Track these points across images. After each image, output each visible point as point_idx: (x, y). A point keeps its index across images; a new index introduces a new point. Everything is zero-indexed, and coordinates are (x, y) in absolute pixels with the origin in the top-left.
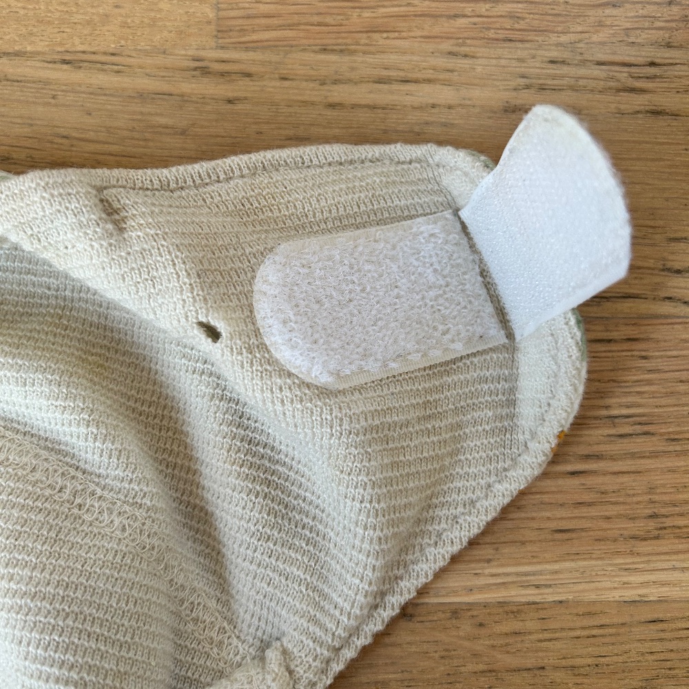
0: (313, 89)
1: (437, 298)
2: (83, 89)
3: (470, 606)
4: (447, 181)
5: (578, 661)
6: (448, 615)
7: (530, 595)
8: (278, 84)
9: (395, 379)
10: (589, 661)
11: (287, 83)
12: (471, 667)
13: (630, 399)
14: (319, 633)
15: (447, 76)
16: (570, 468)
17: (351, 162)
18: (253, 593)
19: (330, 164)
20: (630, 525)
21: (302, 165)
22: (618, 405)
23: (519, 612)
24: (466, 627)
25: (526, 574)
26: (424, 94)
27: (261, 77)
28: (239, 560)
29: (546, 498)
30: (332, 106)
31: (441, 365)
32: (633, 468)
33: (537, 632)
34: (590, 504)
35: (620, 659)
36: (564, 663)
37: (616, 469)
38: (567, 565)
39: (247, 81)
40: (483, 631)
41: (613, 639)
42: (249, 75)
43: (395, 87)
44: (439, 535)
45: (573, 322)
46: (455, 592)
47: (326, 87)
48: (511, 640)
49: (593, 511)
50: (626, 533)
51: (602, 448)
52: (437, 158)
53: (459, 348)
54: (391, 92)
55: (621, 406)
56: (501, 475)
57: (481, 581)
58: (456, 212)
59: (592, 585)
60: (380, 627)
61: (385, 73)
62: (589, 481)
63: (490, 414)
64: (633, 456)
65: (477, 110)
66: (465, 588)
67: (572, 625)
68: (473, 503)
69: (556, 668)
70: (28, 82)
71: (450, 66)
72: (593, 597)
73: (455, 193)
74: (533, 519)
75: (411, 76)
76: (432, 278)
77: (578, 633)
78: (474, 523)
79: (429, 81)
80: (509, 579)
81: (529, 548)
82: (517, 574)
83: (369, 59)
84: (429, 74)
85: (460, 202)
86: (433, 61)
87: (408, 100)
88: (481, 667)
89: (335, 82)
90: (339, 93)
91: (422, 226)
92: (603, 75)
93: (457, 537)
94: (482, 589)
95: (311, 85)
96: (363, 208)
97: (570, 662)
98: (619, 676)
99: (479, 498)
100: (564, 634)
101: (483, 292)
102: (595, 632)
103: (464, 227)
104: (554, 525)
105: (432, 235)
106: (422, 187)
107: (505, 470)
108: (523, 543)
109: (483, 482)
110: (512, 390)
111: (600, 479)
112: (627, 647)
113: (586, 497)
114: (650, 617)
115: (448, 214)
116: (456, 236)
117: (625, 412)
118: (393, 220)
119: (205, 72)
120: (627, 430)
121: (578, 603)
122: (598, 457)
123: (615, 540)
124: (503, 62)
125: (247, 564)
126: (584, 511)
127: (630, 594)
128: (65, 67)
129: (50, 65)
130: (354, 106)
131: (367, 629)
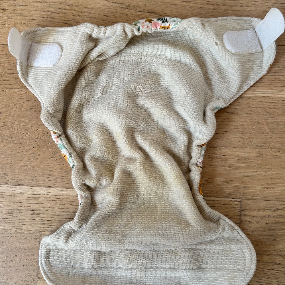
0: (229, 7)
1: (251, 43)
2: (187, 6)
3: (252, 97)
4: (253, 24)
5: (270, 106)
6: (248, 98)
7: (263, 95)
8: (223, 6)
9: (244, 54)
10: (273, 106)
11: (224, 6)
12: (252, 106)
13: (283, 63)
14: (229, 95)
15: (253, 5)
16: (271, 74)
17: (237, 20)
18: (217, 90)
19: (233, 20)
20: (281, 84)
21: (229, 20)
22: (280, 64)
23: (260, 98)
24: (251, 100)
25: (262, 92)
26: (249, 9)
27: (219, 5)
28: (215, 85)
29: (266, 79)
30: (232, 10)
31: (251, 54)
32: (282, 75)
33: (264, 101)
34: (274, 81)
35: (278, 106)
36: (268, 106)
37: (279, 75)
38: (270, 90)
39: (217, 6)
40: (254, 101)
41: (277, 103)
42: (217, 5)
43: (244, 7)
44: (248, 83)
45: (275, 43)
46: (250, 94)
47: (231, 7)
48: (259, 102)
49: (275, 82)
50: (280, 85)
51: (277, 71)
52: (251, 20)
53: (254, 51)
54: (243, 8)
55: (281, 64)
56: (259, 73)
57: (254, 93)
58: (254, 29)
59: (274, 94)
60: (238, 97)
61: (242, 5)
62: (274, 77)
63: (258, 63)
64: (282, 73)
65: (258, 12)
66: (251, 93)
67: (270, 100)
68: (254, 78)
69: (266, 107)
70: (177, 5)
71: (254, 3)
72: (274, 96)
73: (254, 26)
74: (264, 83)
75: (247, 5)
76: (250, 40)
77: (270, 102)
78: (254, 81)
79: (250, 6)
80: (259, 92)
81: (263, 87)
82: (261, 92)
83: (239, 2)
84: (250, 5)
85: (255, 27)
86: (251, 3)
87: (246, 10)
88: (254, 107)
89: (233, 6)
90: (233, 8)
91: (248, 31)
92: (282, 6)
93: (251, 83)
94: (254, 94)
95: (228, 7)
96: (239, 27)
97: (269, 106)
98: (277, 109)
99: (255, 77)
100: (268, 102)
101: (258, 43)
102: (274, 102)
103: (255, 32)
104: (267, 84)
105: (250, 33)
106: (248, 25)
107: (260, 73)
108: (262, 86)
109: (256, 74)
110: (262, 59)
111: (276, 76)
112: (279, 104)
113: (274, 79)
114: (283, 100)
115: (253, 29)
116: (254, 33)
117: (281, 65)
118: (243, 30)
119: (209, 4)
120: (282, 68)
121: (271, 97)
122: (276, 73)
123: (278, 87)
124: (264, 3)
125: (217, 85)
126: (273, 81)
127: (280, 96)
128: (184, 2)
129: (181, 2)
130: (236, 10)
131: (236, 96)
